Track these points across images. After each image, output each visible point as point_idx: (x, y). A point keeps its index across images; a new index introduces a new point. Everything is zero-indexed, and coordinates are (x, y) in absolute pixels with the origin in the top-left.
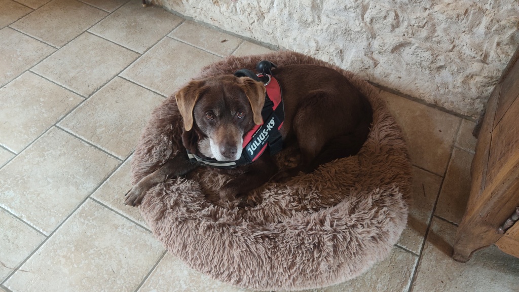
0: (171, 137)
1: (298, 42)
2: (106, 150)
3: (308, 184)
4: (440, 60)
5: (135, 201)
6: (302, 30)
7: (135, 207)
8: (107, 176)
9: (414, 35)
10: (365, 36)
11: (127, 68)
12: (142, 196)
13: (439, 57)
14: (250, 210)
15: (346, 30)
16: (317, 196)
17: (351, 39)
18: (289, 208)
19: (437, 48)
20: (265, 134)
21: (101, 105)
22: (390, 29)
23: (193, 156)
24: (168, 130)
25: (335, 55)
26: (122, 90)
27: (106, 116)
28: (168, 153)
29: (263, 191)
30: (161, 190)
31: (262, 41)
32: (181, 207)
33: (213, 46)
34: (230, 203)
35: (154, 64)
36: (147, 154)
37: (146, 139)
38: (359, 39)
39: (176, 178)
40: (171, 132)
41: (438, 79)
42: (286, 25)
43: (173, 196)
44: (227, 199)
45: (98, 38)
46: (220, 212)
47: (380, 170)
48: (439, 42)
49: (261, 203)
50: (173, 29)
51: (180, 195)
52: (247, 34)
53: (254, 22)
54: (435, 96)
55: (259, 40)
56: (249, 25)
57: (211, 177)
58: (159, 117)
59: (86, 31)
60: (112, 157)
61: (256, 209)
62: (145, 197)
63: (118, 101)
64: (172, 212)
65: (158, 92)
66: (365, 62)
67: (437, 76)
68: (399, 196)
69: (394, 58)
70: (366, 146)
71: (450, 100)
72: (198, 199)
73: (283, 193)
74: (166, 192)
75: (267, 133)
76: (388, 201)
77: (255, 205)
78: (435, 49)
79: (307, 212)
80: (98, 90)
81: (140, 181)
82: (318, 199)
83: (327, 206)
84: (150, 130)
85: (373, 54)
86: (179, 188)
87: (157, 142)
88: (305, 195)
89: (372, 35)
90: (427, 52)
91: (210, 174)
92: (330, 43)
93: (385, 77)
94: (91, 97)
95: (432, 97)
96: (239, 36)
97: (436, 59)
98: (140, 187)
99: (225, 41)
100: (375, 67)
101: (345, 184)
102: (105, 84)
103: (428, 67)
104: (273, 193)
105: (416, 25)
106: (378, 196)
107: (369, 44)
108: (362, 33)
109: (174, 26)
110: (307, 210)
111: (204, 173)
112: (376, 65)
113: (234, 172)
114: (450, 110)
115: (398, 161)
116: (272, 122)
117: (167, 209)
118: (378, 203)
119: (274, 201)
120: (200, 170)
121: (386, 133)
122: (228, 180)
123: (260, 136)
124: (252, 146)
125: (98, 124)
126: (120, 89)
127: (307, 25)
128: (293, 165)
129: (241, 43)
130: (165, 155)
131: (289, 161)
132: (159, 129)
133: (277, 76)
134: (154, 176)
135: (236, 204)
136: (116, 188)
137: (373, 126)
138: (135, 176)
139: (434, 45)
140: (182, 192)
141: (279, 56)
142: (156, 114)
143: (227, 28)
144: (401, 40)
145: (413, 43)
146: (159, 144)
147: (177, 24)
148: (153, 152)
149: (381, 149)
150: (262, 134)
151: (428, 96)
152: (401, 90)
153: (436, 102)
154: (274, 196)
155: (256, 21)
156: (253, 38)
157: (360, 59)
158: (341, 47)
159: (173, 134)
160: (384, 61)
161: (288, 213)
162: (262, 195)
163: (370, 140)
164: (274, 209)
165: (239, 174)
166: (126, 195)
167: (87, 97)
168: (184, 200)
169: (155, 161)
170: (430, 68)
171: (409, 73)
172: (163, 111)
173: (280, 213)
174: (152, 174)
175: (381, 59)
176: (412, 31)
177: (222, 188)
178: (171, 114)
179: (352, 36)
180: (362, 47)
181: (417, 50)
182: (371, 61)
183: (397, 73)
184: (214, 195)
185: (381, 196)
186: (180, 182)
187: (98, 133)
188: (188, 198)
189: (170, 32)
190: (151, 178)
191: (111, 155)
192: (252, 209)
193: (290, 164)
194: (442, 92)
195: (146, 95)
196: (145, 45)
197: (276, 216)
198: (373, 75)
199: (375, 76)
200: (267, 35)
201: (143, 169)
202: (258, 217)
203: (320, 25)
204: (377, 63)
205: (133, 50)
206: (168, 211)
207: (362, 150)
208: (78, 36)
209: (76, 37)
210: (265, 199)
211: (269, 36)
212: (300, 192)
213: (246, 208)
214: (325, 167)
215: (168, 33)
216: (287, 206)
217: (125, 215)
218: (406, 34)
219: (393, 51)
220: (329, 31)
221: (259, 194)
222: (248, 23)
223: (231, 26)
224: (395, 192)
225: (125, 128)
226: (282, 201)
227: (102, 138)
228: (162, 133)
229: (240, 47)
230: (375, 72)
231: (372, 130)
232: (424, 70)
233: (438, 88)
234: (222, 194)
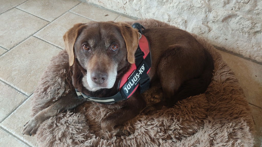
0: (64, 79)
1: (156, 16)
2: (17, 88)
3: (170, 117)
4: (257, 27)
5: (31, 132)
6: (159, 8)
7: (32, 136)
8: (14, 108)
9: (239, 9)
10: (204, 10)
11: (39, 31)
12: (36, 127)
13: (257, 25)
14: (125, 138)
15: (190, 6)
16: (179, 127)
17: (194, 13)
18: (157, 137)
19: (256, 18)
20: (137, 77)
21: (18, 55)
22: (223, 5)
23: (81, 94)
24: (62, 73)
25: (181, 24)
26: (34, 45)
27: (21, 63)
28: (61, 92)
29: (136, 122)
30: (53, 123)
31: (132, 15)
32: (68, 138)
33: (99, 18)
34: (109, 133)
35: (58, 28)
36: (43, 92)
37: (44, 80)
38: (199, 13)
39: (66, 112)
40: (65, 75)
41: (253, 40)
42: (148, 4)
43: (62, 128)
44: (107, 130)
45: (23, 12)
46: (100, 143)
47: (227, 106)
48: (258, 14)
49: (134, 133)
50: (73, 8)
51: (68, 127)
52: (122, 11)
53: (127, 3)
54: (250, 52)
55: (130, 15)
56: (123, 5)
57: (95, 110)
58: (56, 63)
59: (15, 7)
60: (21, 93)
61: (130, 138)
62: (39, 129)
63: (30, 53)
64: (60, 144)
65: (60, 47)
66: (202, 29)
67: (253, 38)
68: (247, 129)
69: (223, 26)
70: (211, 87)
71: (260, 55)
72: (83, 131)
73: (152, 124)
74: (56, 125)
75: (139, 76)
76: (239, 134)
77: (129, 134)
78: (254, 19)
79: (171, 141)
80: (17, 44)
81: (37, 115)
82: (180, 130)
83: (187, 135)
84: (47, 73)
85: (208, 23)
86: (68, 121)
87: (53, 83)
88: (170, 126)
89: (209, 9)
90: (248, 21)
91: (94, 108)
92: (178, 16)
93: (216, 39)
94: (12, 49)
95: (248, 53)
96: (117, 12)
97: (254, 26)
98: (36, 120)
99: (107, 15)
100: (209, 32)
101: (200, 117)
102: (23, 41)
103: (247, 32)
104: (143, 124)
105: (242, 1)
106: (231, 130)
107: (206, 16)
108: (202, 8)
109: (74, 6)
110: (171, 139)
111: (89, 107)
112: (210, 30)
113: (113, 107)
114: (260, 62)
115: (240, 99)
116: (143, 68)
117: (55, 140)
118: (231, 135)
119: (145, 132)
120: (86, 104)
121: (227, 77)
122: (107, 113)
123: (134, 78)
124: (127, 86)
125: (14, 69)
126: (33, 44)
127: (163, 4)
128: (157, 101)
129: (117, 17)
130: (58, 93)
131: (154, 98)
132: (55, 73)
133: (145, 34)
134: (48, 111)
135: (114, 134)
136: (21, 118)
137: (215, 72)
138: (33, 110)
139: (254, 16)
140: (69, 124)
141: (145, 22)
142: (53, 61)
143: (109, 7)
144: (230, 12)
145: (238, 15)
146: (53, 84)
147: (76, 4)
148: (48, 91)
149: (224, 89)
150: (135, 76)
151: (245, 52)
152: (226, 48)
153: (250, 56)
154: (144, 126)
155: (128, 2)
156: (126, 14)
157: (199, 26)
158: (186, 18)
159: (66, 77)
160: (216, 28)
161: (156, 141)
162: (134, 125)
163: (214, 82)
164: (145, 138)
165: (116, 108)
166: (24, 126)
167: (9, 49)
168: (71, 132)
169: (49, 98)
170: (249, 32)
171: (233, 35)
172: (60, 59)
173: (150, 142)
174: (46, 109)
175: (214, 27)
176: (239, 6)
177: (104, 120)
178: (65, 61)
179: (194, 11)
180: (201, 18)
181: (240, 20)
182: (207, 28)
183: (225, 36)
184: (97, 126)
185: (233, 130)
186: (69, 116)
187: (13, 75)
188: (74, 130)
189: (71, 9)
190: (45, 113)
191: (20, 92)
192: (127, 138)
193: (155, 100)
194: (255, 49)
195: (51, 49)
196: (53, 17)
197: (146, 144)
198: (207, 38)
199: (209, 38)
200: (135, 12)
201: (39, 104)
202: (132, 145)
203: (172, 3)
204: (211, 29)
205: (45, 19)
206: (56, 142)
207: (209, 90)
208: (9, 10)
209: (7, 11)
210: (137, 129)
211: (136, 12)
212: (165, 124)
213: (122, 137)
214: (182, 103)
215: (70, 10)
216: (155, 135)
217: (25, 141)
218: (234, 9)
219: (223, 21)
220: (178, 7)
221: (132, 125)
222: (122, 4)
223: (111, 6)
224: (244, 126)
225: (32, 72)
226: (151, 131)
227: (15, 78)
228: (57, 76)
229: (117, 19)
230: (209, 36)
231: (214, 75)
232: (244, 34)
233: (253, 46)
234: (103, 125)
